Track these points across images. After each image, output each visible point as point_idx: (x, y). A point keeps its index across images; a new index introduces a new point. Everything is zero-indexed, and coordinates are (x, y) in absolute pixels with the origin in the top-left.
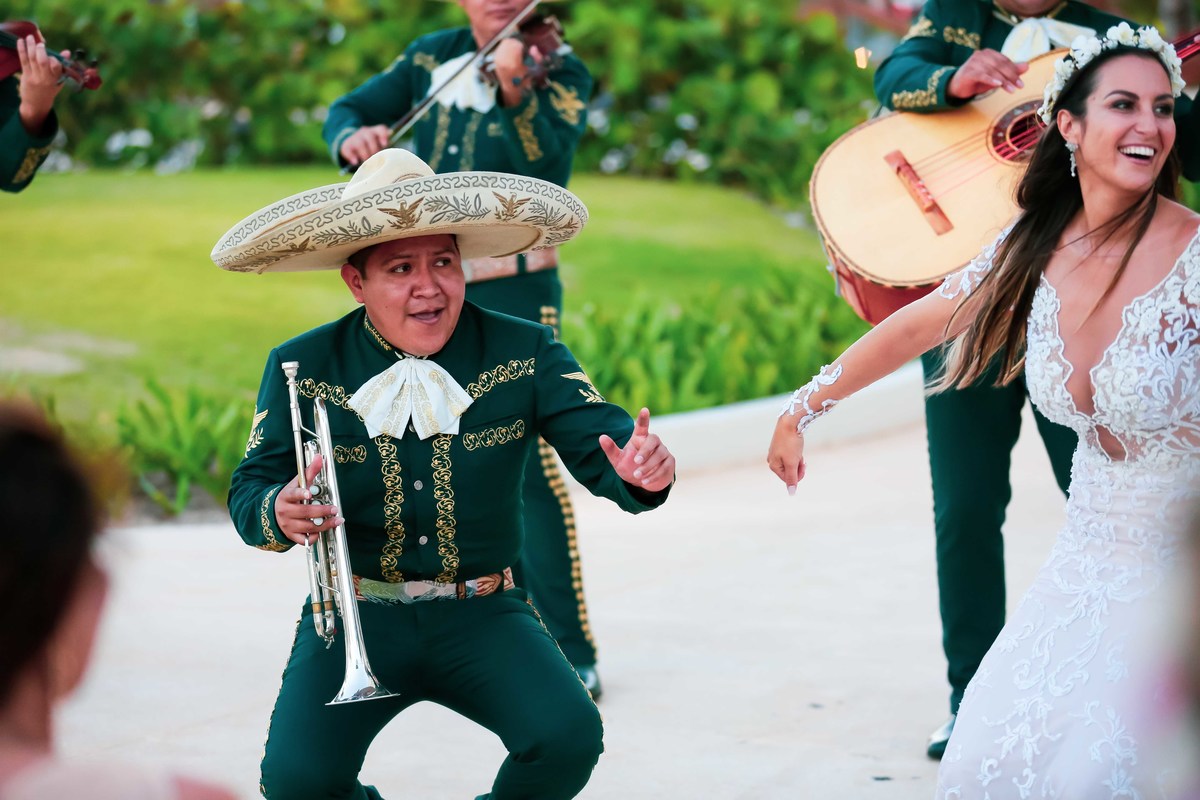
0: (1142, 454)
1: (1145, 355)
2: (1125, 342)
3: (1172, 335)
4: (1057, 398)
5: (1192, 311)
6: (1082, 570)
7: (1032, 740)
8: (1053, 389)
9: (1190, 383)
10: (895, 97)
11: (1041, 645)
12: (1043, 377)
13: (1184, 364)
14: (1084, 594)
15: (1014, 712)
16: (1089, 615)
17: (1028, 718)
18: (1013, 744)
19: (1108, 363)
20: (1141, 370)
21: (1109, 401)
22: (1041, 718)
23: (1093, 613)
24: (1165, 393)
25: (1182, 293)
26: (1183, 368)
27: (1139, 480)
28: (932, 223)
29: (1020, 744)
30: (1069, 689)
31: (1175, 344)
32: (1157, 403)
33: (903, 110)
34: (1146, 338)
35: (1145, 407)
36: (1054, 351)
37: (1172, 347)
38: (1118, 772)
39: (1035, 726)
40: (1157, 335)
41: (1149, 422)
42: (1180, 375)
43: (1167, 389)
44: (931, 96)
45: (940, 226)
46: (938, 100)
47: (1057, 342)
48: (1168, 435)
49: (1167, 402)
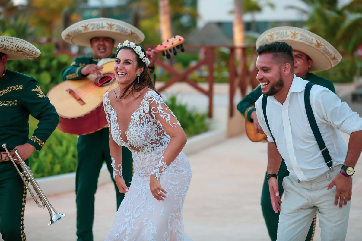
0: (143, 149)
1: (137, 127)
2: (132, 124)
3: (143, 121)
4: (119, 139)
5: (146, 114)
6: (139, 182)
7: (129, 229)
8: (117, 137)
9: (150, 132)
10: (67, 77)
11: (130, 204)
12: (115, 134)
13: (147, 127)
14: (141, 188)
15: (125, 221)
16: (142, 194)
17: (128, 223)
18: (124, 230)
19: (129, 130)
20: (136, 131)
21: (131, 140)
22: (132, 223)
23: (143, 193)
24: (144, 136)
25: (144, 110)
26: (147, 129)
27: (146, 156)
28: (80, 103)
29: (125, 230)
30: (139, 215)
31: (144, 123)
32: (142, 139)
33: (69, 80)
34: (136, 122)
35: (139, 140)
36: (117, 127)
37: (143, 124)
38: (151, 237)
39: (130, 225)
40: (139, 121)
41: (141, 143)
42: (147, 130)
43: (144, 134)
44: (77, 74)
45: (82, 103)
46: (79, 75)
47: (117, 125)
48: (149, 145)
49: (145, 138)
